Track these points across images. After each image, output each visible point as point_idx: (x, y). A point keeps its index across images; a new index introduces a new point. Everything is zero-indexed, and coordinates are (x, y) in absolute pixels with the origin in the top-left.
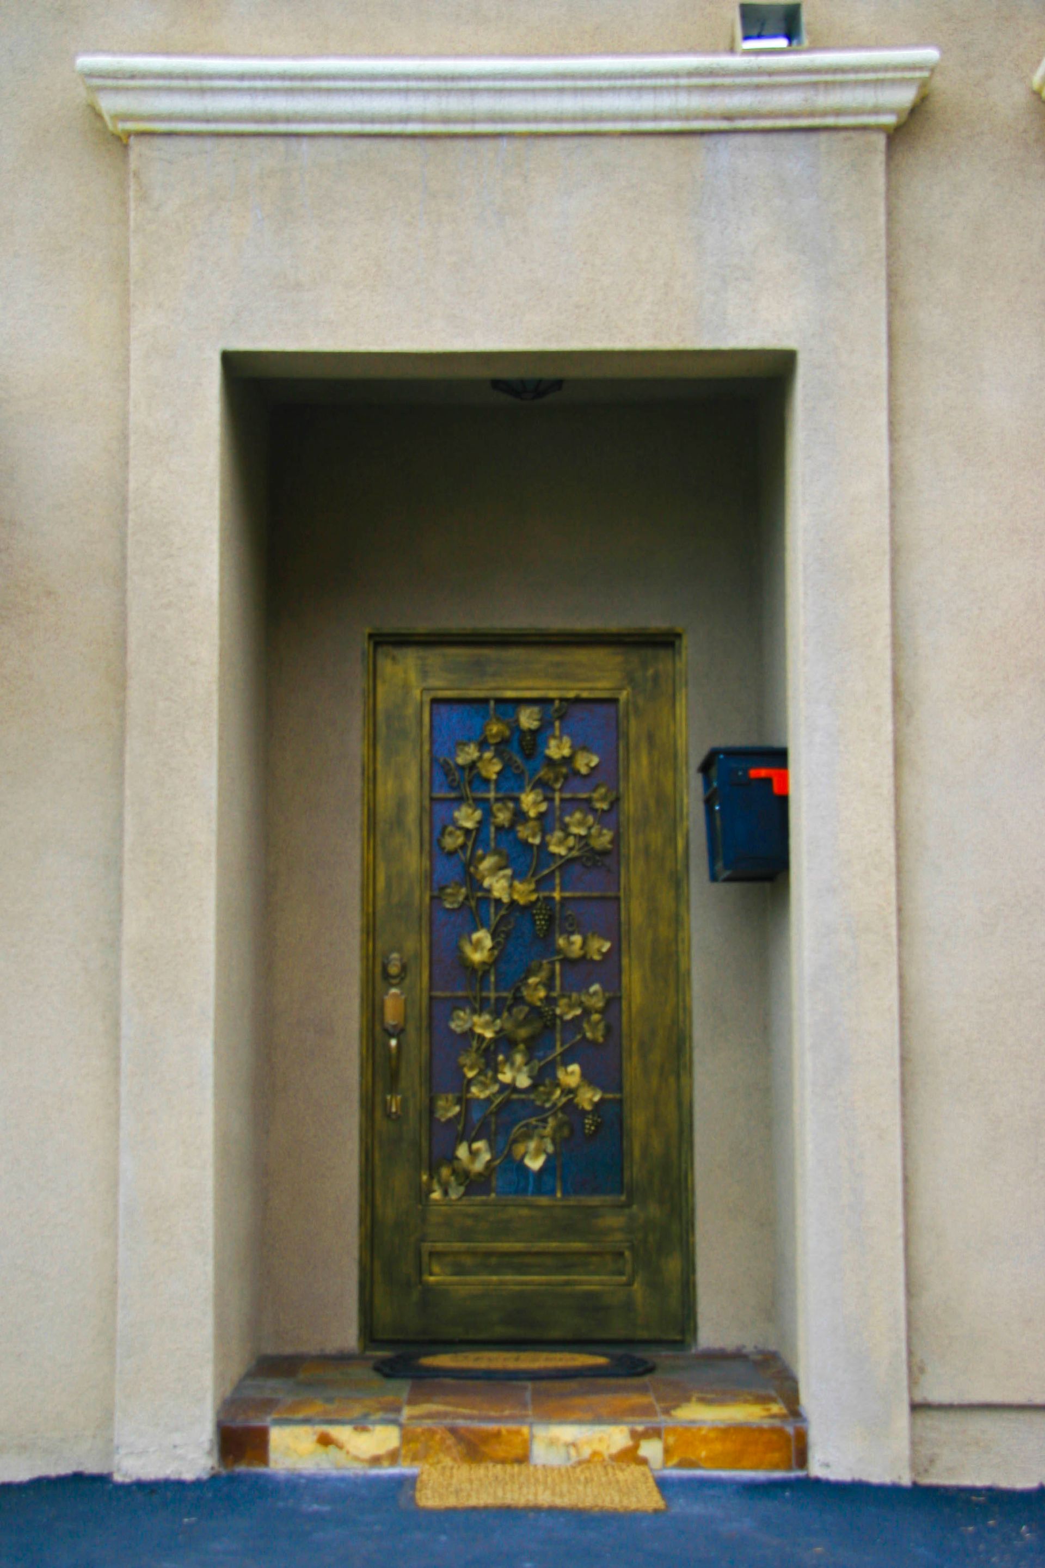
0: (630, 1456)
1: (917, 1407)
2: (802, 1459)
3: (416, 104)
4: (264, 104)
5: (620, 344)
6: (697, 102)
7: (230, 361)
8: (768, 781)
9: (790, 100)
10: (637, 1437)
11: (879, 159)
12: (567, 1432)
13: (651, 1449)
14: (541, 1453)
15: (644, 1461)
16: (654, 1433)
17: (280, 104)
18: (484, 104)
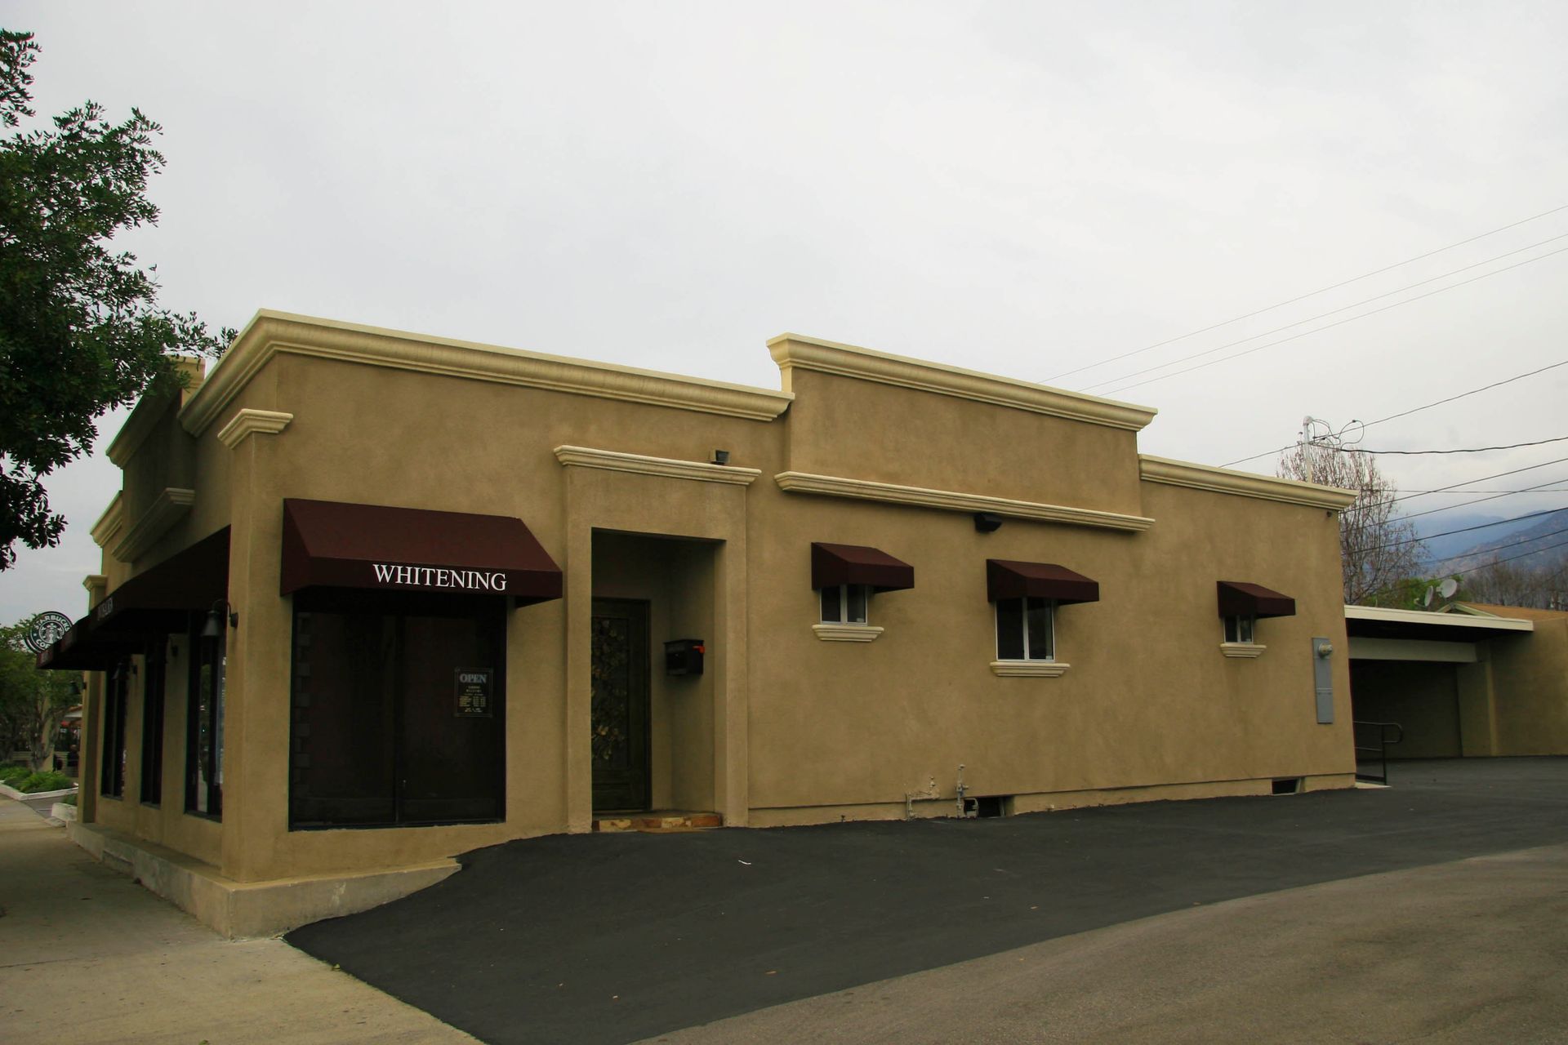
0: (684, 825)
1: (749, 809)
2: (721, 823)
3: (643, 467)
4: (606, 462)
5: (686, 535)
6: (708, 475)
7: (593, 529)
8: (698, 650)
9: (728, 477)
10: (685, 820)
11: (744, 494)
12: (670, 820)
13: (688, 823)
14: (664, 825)
15: (687, 826)
16: (689, 819)
17: (610, 463)
18: (659, 469)
